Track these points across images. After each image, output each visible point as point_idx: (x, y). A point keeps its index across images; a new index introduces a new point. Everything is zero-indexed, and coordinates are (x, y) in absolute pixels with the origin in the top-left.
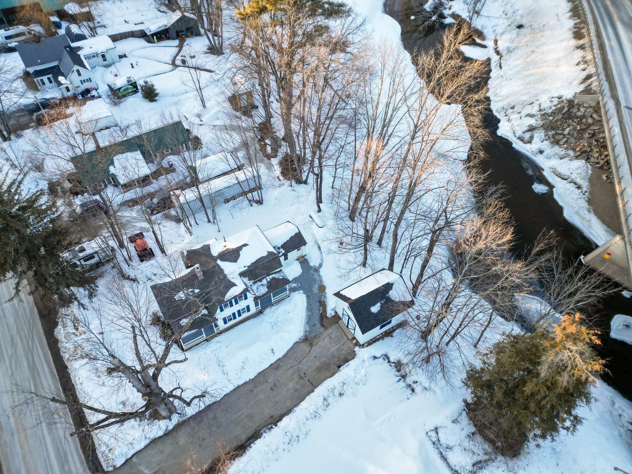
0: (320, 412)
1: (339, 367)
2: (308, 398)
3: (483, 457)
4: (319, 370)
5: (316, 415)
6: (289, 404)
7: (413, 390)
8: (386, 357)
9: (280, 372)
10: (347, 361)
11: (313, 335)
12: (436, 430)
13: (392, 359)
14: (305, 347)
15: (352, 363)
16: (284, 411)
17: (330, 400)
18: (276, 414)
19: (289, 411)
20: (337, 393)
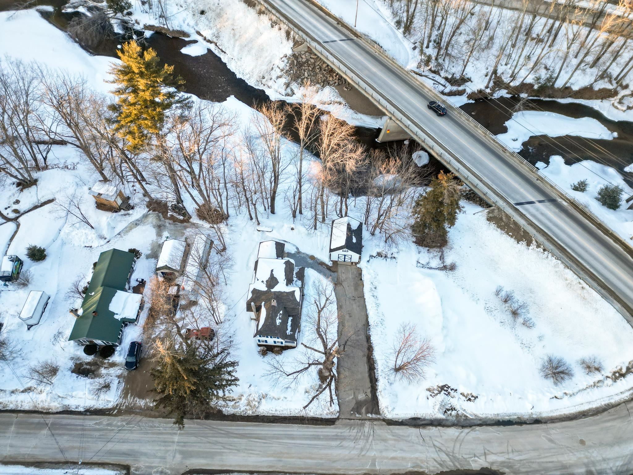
0: (377, 302)
1: (361, 279)
2: (367, 304)
3: (440, 254)
4: (356, 290)
5: (378, 305)
6: (363, 314)
7: (394, 258)
8: (371, 256)
9: (344, 307)
10: (361, 274)
11: (336, 280)
12: (418, 262)
13: (375, 255)
14: (339, 288)
15: (364, 272)
16: (365, 319)
17: (375, 294)
18: (364, 322)
19: (367, 316)
20: (374, 289)
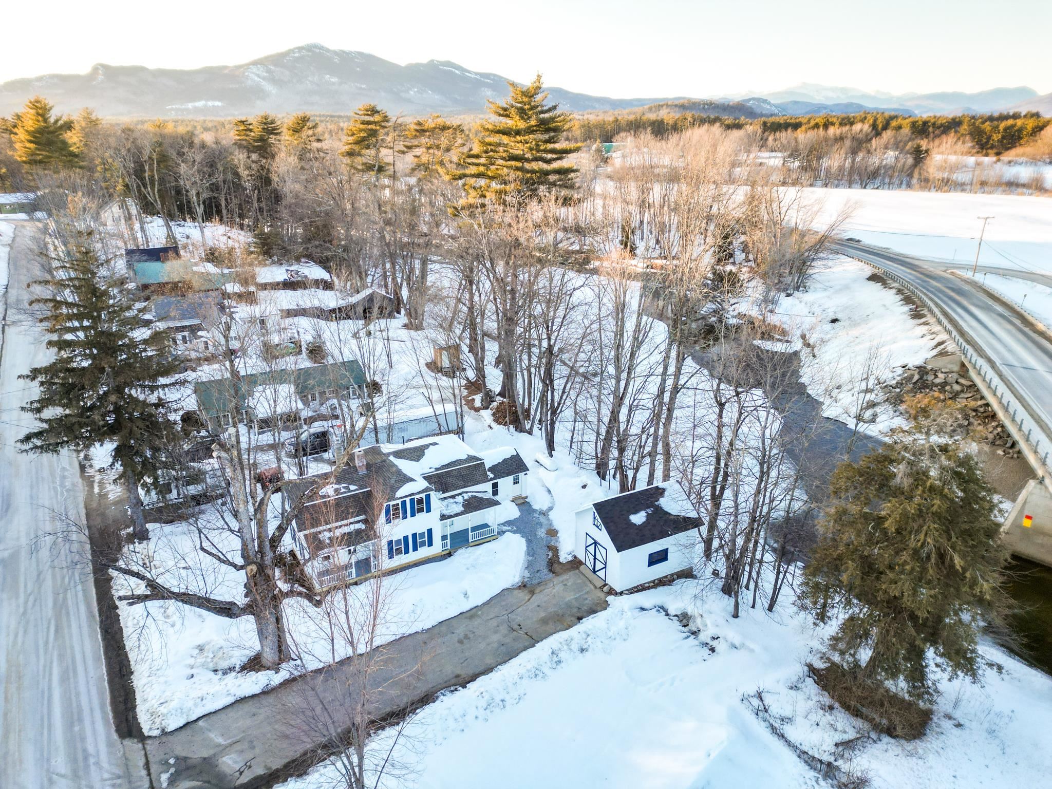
0: (546, 670)
1: (580, 619)
2: (523, 655)
3: (851, 735)
4: (544, 621)
5: (537, 674)
6: (489, 661)
7: (713, 650)
8: (663, 609)
9: (477, 622)
10: (592, 611)
11: (535, 582)
12: (760, 696)
13: (672, 611)
14: (523, 595)
15: (602, 615)
16: (481, 669)
17: (562, 655)
18: (465, 672)
19: (488, 670)
20: (575, 646)
